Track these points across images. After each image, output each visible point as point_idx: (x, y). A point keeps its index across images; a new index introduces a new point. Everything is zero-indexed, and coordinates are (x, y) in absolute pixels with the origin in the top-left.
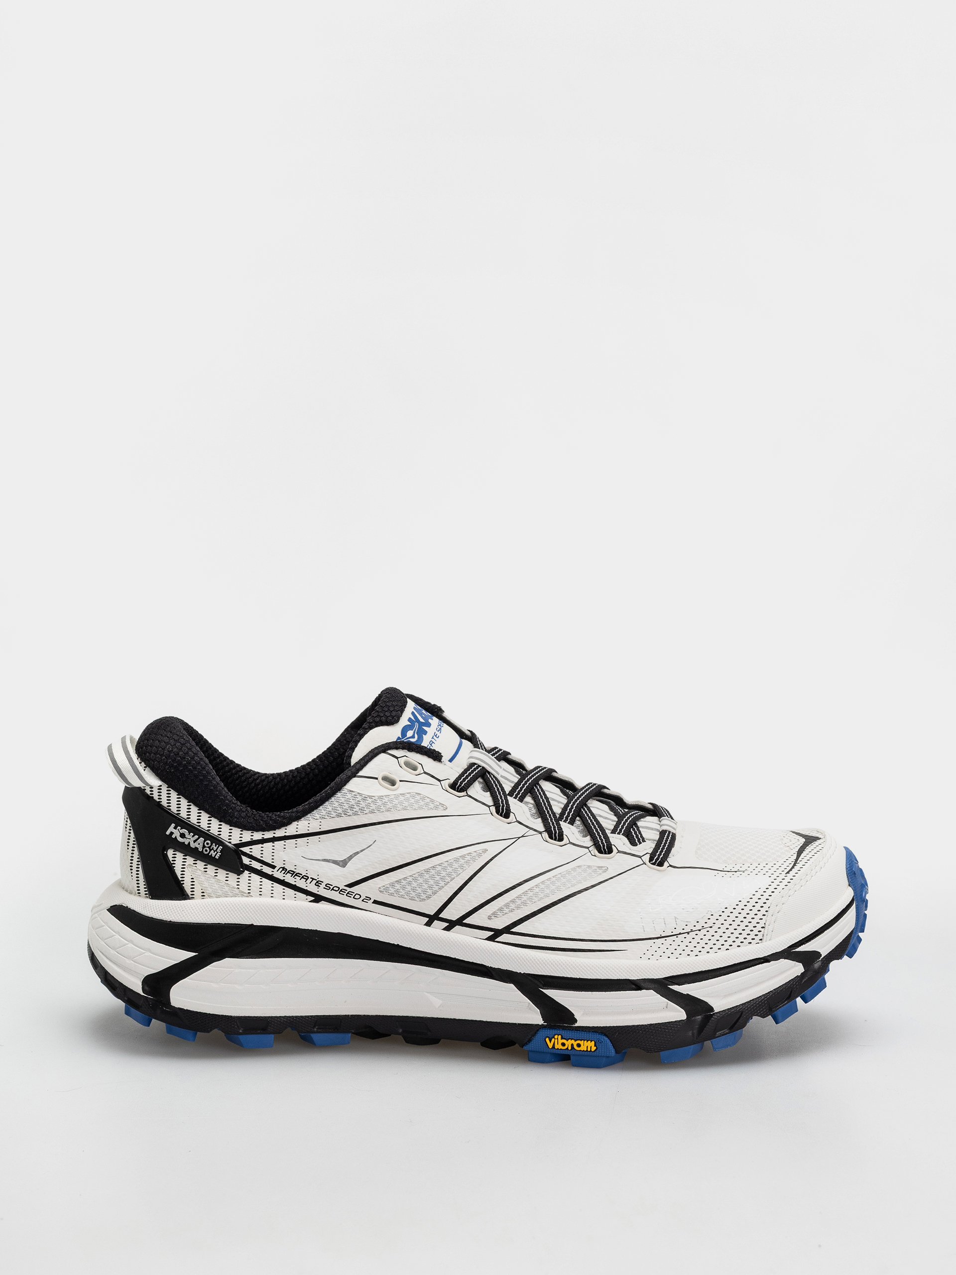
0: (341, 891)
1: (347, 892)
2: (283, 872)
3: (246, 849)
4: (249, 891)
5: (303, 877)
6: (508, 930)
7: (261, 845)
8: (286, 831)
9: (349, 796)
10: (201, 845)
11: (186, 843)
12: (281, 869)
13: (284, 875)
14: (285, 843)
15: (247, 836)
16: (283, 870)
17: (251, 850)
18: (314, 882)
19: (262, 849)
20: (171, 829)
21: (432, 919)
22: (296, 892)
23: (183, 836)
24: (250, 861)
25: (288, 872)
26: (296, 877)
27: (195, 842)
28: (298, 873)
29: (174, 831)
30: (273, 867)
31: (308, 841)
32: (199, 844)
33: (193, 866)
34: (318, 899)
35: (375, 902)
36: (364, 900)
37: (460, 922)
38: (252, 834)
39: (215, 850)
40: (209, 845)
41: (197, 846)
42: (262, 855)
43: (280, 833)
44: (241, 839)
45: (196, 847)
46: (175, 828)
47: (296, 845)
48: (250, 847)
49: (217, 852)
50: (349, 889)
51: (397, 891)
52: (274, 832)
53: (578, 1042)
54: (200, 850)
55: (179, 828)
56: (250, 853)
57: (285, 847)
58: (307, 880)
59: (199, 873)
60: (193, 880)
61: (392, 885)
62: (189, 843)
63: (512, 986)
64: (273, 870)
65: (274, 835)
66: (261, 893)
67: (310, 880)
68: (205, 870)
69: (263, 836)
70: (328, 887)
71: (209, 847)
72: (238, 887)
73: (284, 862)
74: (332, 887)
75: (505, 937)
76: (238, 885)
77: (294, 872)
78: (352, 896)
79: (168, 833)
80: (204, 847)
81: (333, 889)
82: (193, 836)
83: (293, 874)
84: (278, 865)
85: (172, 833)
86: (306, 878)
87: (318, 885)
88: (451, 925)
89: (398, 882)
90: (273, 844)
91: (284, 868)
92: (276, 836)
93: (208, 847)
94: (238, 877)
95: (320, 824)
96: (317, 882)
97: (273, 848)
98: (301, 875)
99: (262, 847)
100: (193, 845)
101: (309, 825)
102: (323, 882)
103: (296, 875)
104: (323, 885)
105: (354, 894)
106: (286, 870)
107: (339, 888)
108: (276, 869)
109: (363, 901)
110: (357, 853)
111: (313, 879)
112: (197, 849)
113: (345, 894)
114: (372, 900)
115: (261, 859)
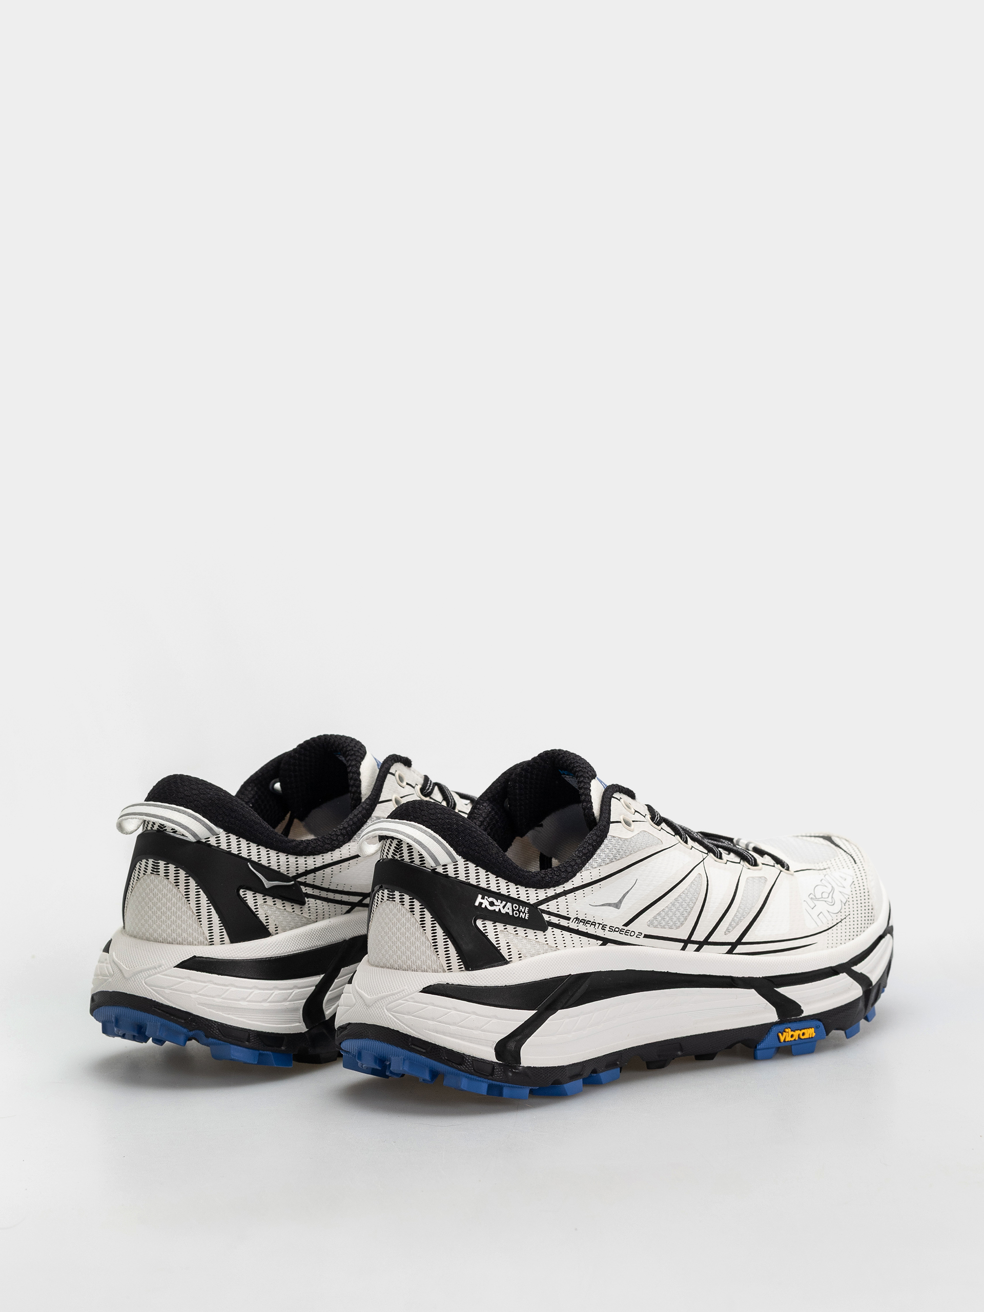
0: (621, 931)
1: (625, 931)
2: (577, 922)
3: (543, 907)
4: (556, 945)
5: (592, 924)
6: (739, 942)
7: (555, 900)
8: (573, 883)
9: (614, 842)
10: (511, 909)
11: (497, 910)
12: (575, 919)
13: (578, 925)
14: (575, 895)
15: (542, 894)
16: (577, 920)
17: (548, 907)
18: (601, 926)
19: (557, 904)
20: (479, 899)
21: (686, 942)
22: (589, 939)
23: (492, 904)
24: (549, 917)
25: (581, 921)
26: (587, 925)
27: (504, 907)
28: (588, 921)
29: (482, 901)
30: (568, 919)
31: (592, 889)
32: (508, 909)
33: (504, 931)
34: (605, 941)
35: (646, 936)
36: (638, 936)
37: (706, 942)
38: (546, 892)
39: (523, 911)
40: (517, 908)
41: (508, 911)
42: (558, 910)
43: (568, 886)
44: (537, 898)
45: (506, 912)
46: (483, 898)
47: (584, 895)
48: (547, 904)
49: (526, 914)
50: (626, 928)
51: (660, 923)
52: (563, 885)
53: (803, 1031)
54: (511, 914)
55: (486, 897)
56: (548, 910)
57: (575, 898)
58: (595, 925)
59: (512, 936)
60: (508, 944)
61: (655, 918)
62: (500, 909)
63: (753, 991)
64: (568, 922)
65: (564, 889)
66: (565, 945)
67: (597, 925)
68: (516, 932)
69: (555, 892)
70: (612, 929)
71: (518, 910)
72: (547, 942)
73: (577, 913)
74: (614, 929)
75: (740, 949)
76: (546, 941)
77: (585, 920)
78: (629, 934)
79: (477, 904)
80: (513, 910)
81: (615, 931)
82: (501, 903)
83: (584, 923)
84: (572, 916)
85: (481, 904)
86: (594, 924)
87: (604, 929)
88: (701, 945)
89: (659, 914)
90: (566, 898)
91: (577, 919)
92: (566, 889)
93: (515, 910)
94: (544, 934)
95: (600, 871)
96: (603, 926)
97: (566, 901)
98: (590, 922)
99: (557, 902)
100: (503, 911)
101: (591, 874)
102: (607, 925)
103: (587, 923)
104: (607, 929)
105: (630, 932)
106: (579, 919)
107: (619, 928)
108: (571, 920)
109: (636, 937)
110: (628, 892)
111: (600, 924)
112: (507, 913)
113: (624, 933)
114: (643, 935)
115: (558, 913)
